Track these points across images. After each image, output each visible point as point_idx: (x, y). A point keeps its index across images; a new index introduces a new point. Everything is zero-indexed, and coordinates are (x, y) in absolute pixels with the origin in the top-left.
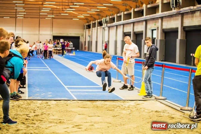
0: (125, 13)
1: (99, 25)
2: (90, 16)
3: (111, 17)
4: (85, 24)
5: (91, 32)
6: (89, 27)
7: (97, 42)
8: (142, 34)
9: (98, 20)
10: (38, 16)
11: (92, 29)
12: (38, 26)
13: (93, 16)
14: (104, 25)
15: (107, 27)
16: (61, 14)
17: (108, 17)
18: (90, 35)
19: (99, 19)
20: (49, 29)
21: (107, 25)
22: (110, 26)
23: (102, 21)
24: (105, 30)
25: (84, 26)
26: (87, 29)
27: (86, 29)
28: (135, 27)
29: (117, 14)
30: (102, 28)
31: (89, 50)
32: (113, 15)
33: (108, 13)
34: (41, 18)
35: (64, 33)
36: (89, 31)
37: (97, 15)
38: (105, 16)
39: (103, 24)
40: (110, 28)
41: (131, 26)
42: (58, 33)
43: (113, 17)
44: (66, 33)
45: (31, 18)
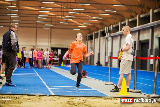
0: (130, 20)
1: (102, 35)
2: (93, 25)
3: (114, 26)
4: (87, 35)
5: (93, 44)
6: (91, 38)
7: (99, 54)
8: (148, 43)
9: (100, 29)
10: (35, 25)
11: (94, 40)
12: (35, 36)
13: (95, 25)
14: (108, 35)
15: (110, 37)
16: (60, 22)
17: (112, 26)
18: (92, 47)
19: (102, 29)
20: (47, 39)
21: (110, 35)
22: (113, 35)
23: (104, 31)
24: (108, 40)
25: (86, 37)
26: (90, 40)
27: (88, 40)
28: (141, 36)
29: (121, 22)
30: (105, 39)
31: (90, 63)
32: (117, 23)
33: (111, 21)
34: (39, 28)
35: (64, 45)
36: (91, 42)
37: (100, 24)
38: (109, 25)
39: (106, 34)
40: (114, 38)
41: (136, 34)
42: (57, 45)
43: (117, 25)
44: (66, 45)
45: (27, 27)
